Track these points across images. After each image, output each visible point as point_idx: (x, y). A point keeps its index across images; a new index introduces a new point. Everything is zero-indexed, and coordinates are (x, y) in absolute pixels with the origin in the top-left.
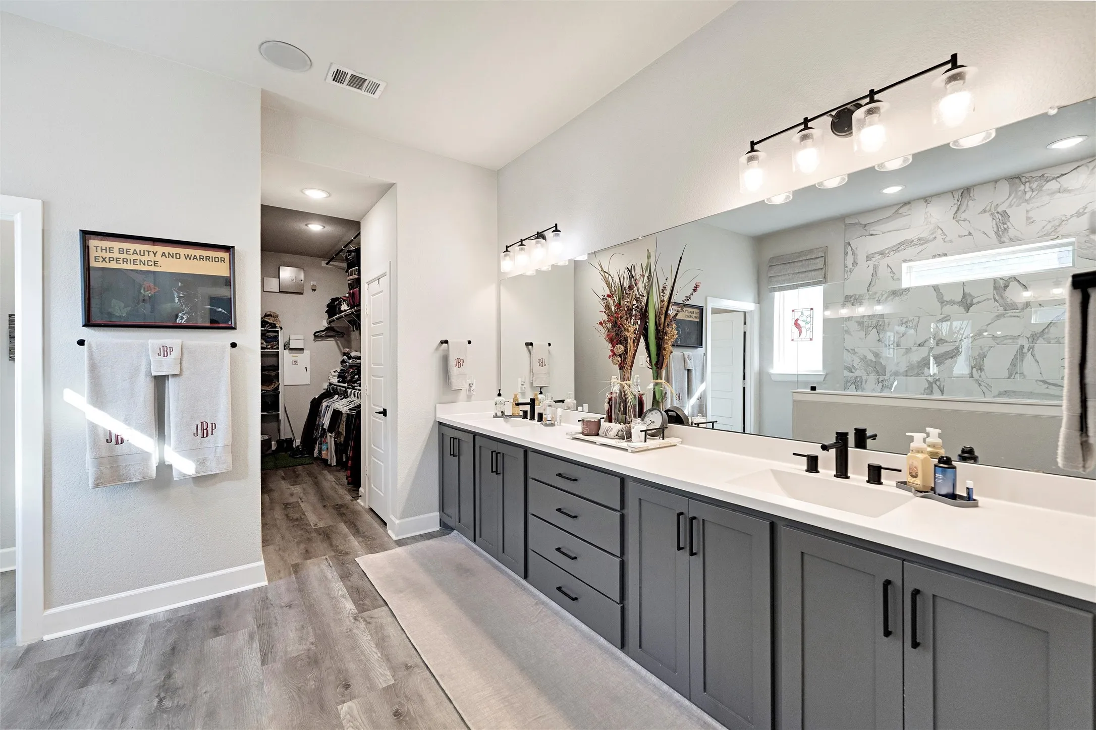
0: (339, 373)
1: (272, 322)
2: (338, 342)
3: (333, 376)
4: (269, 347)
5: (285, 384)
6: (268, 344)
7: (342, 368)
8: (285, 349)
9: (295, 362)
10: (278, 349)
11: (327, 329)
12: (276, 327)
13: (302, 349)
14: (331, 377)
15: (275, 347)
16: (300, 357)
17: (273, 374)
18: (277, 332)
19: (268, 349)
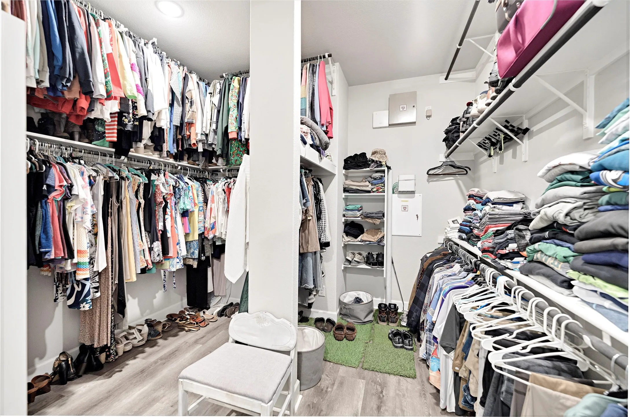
0: (461, 225)
1: (377, 160)
2: (460, 182)
3: (453, 228)
4: (375, 190)
5: (393, 234)
6: (373, 186)
7: (467, 218)
8: (393, 193)
9: (405, 208)
10: (384, 192)
11: (444, 164)
12: (381, 166)
13: (413, 192)
14: (449, 229)
15: (381, 190)
16: (409, 201)
17: (378, 222)
18: (383, 171)
19: (373, 192)
